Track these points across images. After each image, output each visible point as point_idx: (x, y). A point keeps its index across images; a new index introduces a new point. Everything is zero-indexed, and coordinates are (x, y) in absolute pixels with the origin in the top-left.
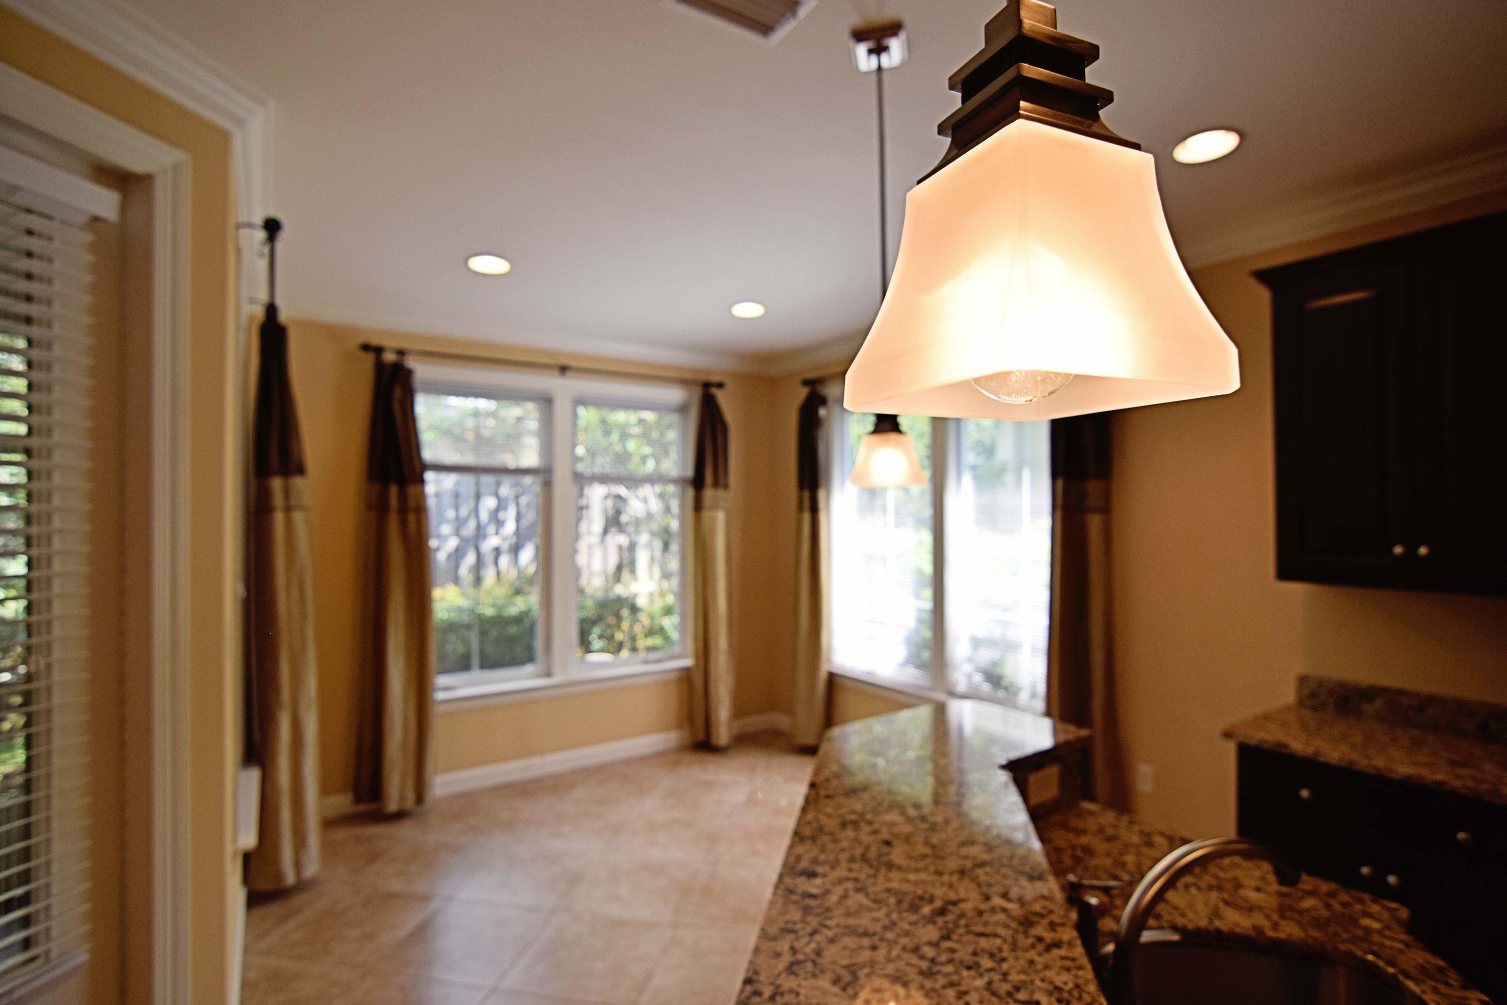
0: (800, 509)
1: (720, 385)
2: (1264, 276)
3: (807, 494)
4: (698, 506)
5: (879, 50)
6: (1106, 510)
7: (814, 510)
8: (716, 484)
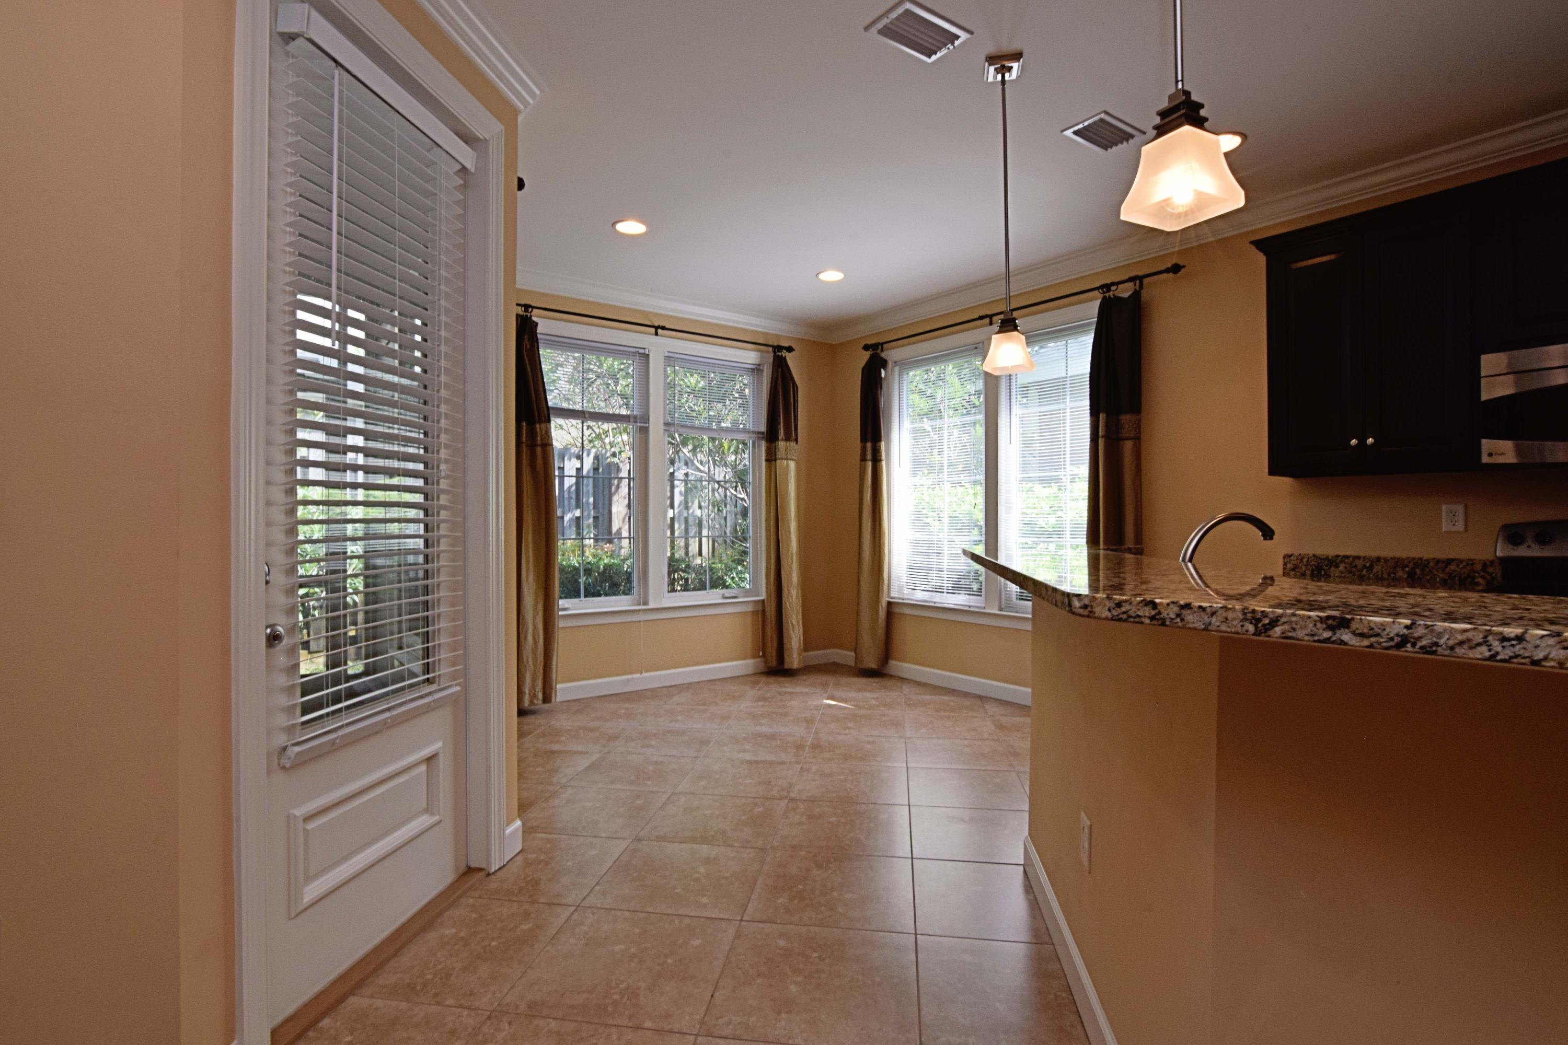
0: (863, 459)
1: (790, 349)
2: (1260, 245)
3: (869, 445)
4: (771, 458)
5: (1003, 70)
6: (1137, 439)
7: (876, 460)
8: (788, 438)
